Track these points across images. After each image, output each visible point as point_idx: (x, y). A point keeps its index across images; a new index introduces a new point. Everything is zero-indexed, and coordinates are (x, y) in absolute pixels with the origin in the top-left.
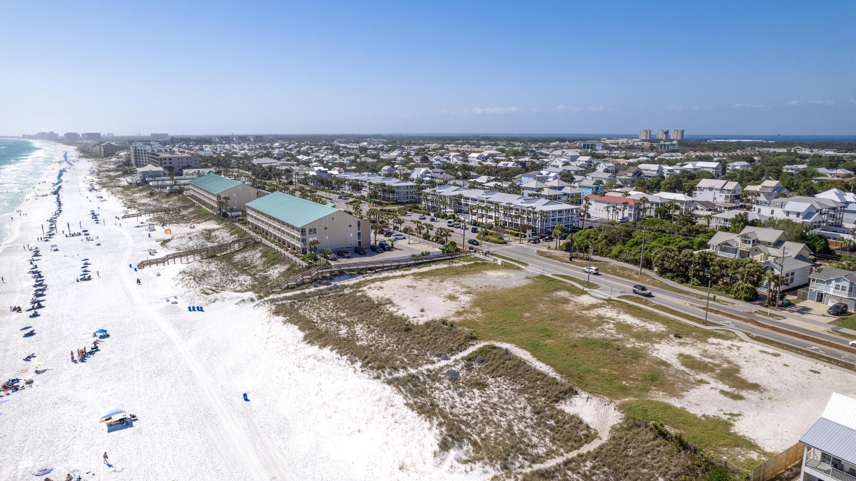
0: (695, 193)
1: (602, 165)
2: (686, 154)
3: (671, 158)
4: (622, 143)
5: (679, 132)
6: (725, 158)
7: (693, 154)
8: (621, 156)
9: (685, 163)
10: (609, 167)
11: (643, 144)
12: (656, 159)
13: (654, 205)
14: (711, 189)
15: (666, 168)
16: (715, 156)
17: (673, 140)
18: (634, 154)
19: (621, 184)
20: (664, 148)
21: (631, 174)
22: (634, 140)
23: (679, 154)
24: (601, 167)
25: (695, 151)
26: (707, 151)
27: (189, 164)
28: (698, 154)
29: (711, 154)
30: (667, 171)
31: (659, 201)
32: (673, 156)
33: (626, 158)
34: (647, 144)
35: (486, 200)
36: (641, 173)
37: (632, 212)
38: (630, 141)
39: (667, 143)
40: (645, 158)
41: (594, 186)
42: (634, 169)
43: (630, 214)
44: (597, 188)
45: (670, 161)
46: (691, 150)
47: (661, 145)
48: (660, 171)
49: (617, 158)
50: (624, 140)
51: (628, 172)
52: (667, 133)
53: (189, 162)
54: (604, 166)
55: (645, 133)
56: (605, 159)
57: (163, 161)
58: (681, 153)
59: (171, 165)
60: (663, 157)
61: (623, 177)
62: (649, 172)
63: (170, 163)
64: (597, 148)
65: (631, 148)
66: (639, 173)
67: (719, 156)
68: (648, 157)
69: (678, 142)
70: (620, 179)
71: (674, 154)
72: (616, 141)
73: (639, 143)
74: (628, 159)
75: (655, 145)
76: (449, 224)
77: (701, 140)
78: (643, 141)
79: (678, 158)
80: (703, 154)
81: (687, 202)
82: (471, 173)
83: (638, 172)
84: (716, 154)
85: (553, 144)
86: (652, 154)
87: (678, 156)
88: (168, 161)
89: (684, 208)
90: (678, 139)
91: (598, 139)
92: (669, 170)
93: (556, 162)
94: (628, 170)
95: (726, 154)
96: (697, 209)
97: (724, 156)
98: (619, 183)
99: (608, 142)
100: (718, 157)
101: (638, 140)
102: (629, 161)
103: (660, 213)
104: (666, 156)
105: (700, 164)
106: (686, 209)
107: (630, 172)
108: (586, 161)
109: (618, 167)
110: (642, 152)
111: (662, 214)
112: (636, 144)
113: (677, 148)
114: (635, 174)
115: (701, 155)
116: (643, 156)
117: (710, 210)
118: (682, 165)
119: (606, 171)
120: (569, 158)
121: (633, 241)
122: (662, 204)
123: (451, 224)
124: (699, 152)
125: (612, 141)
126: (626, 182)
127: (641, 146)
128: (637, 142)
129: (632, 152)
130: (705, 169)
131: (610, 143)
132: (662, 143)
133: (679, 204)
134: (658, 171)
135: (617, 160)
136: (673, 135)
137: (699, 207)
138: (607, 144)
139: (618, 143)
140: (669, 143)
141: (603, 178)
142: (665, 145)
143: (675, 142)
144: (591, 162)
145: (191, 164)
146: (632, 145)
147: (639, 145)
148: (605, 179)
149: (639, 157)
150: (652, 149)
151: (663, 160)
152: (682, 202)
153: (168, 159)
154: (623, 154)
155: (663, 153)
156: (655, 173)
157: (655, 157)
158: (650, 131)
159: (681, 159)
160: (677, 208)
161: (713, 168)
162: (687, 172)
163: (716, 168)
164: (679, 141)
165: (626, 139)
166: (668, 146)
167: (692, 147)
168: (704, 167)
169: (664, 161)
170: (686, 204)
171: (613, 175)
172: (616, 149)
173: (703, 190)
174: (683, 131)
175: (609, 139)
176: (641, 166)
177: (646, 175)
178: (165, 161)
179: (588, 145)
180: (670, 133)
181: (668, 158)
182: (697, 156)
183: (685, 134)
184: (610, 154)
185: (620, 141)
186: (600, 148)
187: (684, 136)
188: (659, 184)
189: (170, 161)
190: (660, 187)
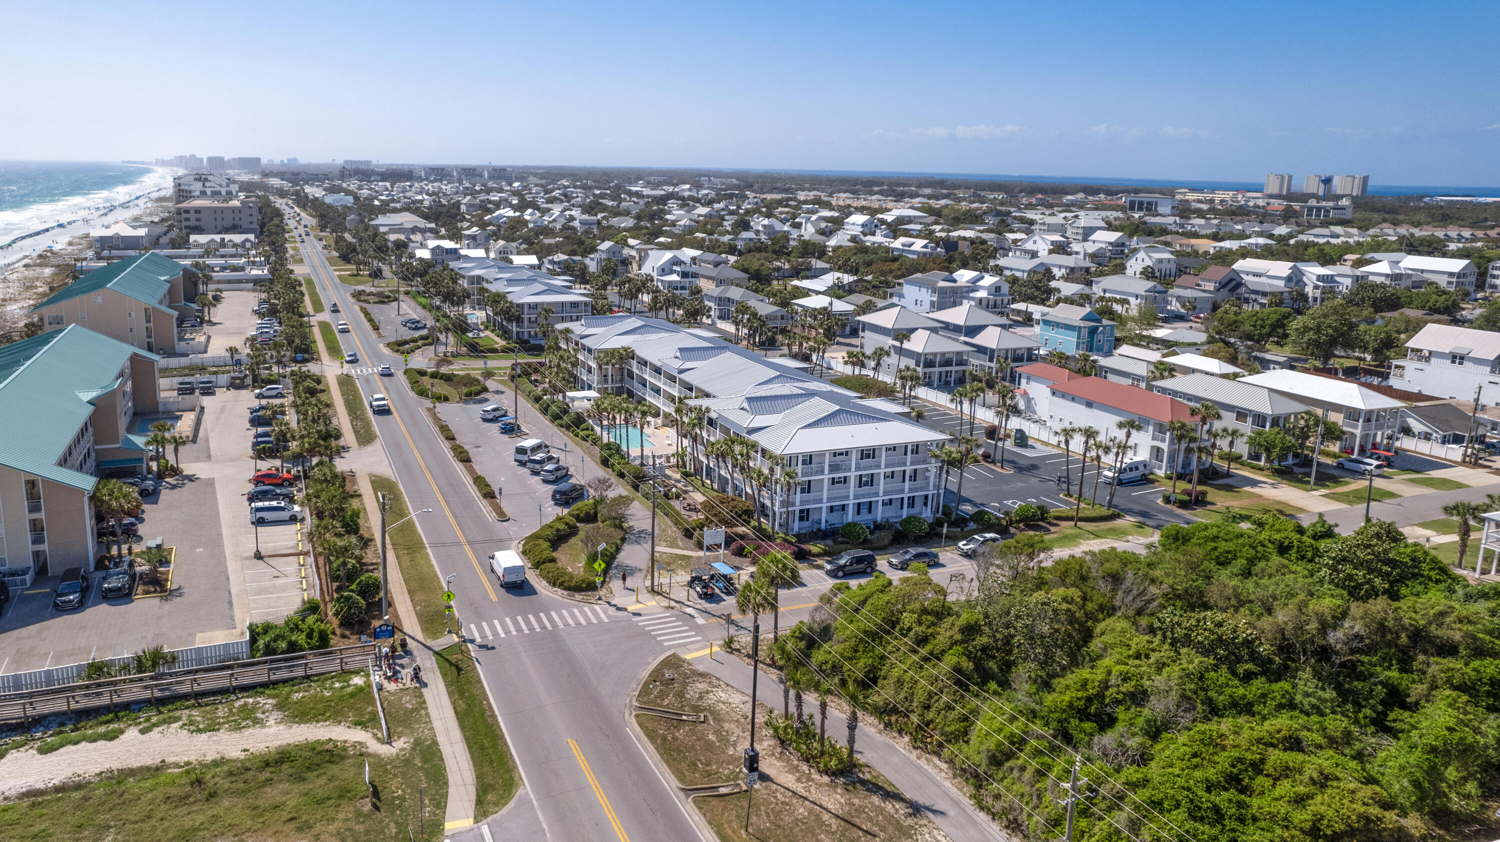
0: (1397, 367)
1: (1141, 255)
2: (1372, 232)
3: (1334, 241)
4: (1222, 201)
5: (1356, 181)
6: (1480, 244)
7: (1391, 234)
8: (1203, 232)
9: (1368, 256)
10: (1160, 261)
11: (1268, 204)
12: (1292, 242)
13: (1250, 420)
14: (1457, 358)
15: (1313, 271)
16: (1449, 239)
17: (1341, 197)
18: (1239, 227)
19: (1183, 311)
20: (1318, 215)
21: (1210, 286)
22: (1248, 194)
23: (1355, 231)
24: (1140, 260)
25: (1396, 223)
26: (1428, 224)
27: (237, 222)
28: (1403, 231)
29: (1440, 234)
30: (1314, 278)
31: (1265, 408)
32: (1338, 236)
33: (1216, 237)
34: (1278, 205)
35: (678, 376)
36: (1240, 284)
37: (1165, 446)
38: (1240, 196)
39: (1324, 204)
40: (1261, 241)
41: (1082, 324)
42: (1220, 272)
43: (1157, 452)
44: (1093, 331)
45: (1327, 249)
46: (1385, 221)
47: (1310, 209)
48: (1295, 278)
49: (1196, 235)
50: (1228, 196)
51: (1203, 280)
52: (1327, 181)
53: (237, 220)
54: (1147, 258)
55: (1278, 182)
56: (1163, 238)
57: (184, 216)
58: (1360, 228)
59: (197, 223)
60: (1311, 238)
61: (1189, 293)
62: (1263, 280)
63: (198, 220)
64: (1160, 210)
65: (1239, 212)
66: (1233, 283)
67: (1460, 238)
68: (1271, 236)
69: (1353, 202)
70: (1179, 298)
71: (1338, 229)
72: (1209, 196)
73: (1261, 203)
74: (1222, 239)
75: (1296, 206)
76: (520, 457)
77: (1410, 198)
78: (1271, 196)
79: (1351, 241)
80: (1417, 232)
81: (1370, 412)
82: (813, 261)
83: (1231, 280)
84: (1453, 234)
85: (1070, 197)
86: (1282, 230)
87: (1350, 235)
88: (192, 216)
89: (1358, 432)
90: (1354, 194)
91: (1168, 190)
92: (1320, 278)
93: (1035, 242)
94: (1203, 275)
95: (1480, 234)
96: (1407, 431)
97: (1474, 239)
98: (1175, 306)
99: (1191, 196)
100: (1459, 241)
101: (1258, 195)
102: (1222, 244)
103: (1268, 450)
104: (1317, 236)
105: (1412, 262)
106: (1365, 437)
107: (1209, 281)
108: (1110, 243)
109: (1186, 261)
110: (1261, 222)
111: (1274, 455)
112: (1251, 204)
113: (1348, 214)
114: (1224, 287)
115: (1412, 235)
116: (1260, 234)
117: (1458, 440)
118: (1358, 264)
119: (1148, 274)
120: (1081, 231)
121: (1084, 684)
122: (1275, 422)
123: (525, 458)
124: (1406, 226)
125: (1201, 196)
126: (1195, 308)
127: (1264, 207)
128: (1257, 200)
129: (1236, 223)
130: (1425, 275)
131: (1194, 201)
132: (1313, 202)
133: (1336, 418)
134: (1289, 279)
135: (1193, 241)
136: (1339, 185)
137: (1416, 425)
138: (1187, 201)
139: (1212, 201)
140: (1331, 204)
141: (1131, 294)
142: (1319, 209)
143: (1344, 202)
144: (1123, 245)
145: (239, 223)
146: (1241, 206)
147: (1258, 207)
148: (1137, 297)
149: (1249, 237)
150: (1287, 216)
151: (1307, 245)
152: (1352, 414)
153: (192, 212)
154: (1211, 226)
155: (1311, 226)
156: (1281, 283)
157: (1291, 236)
158: (1290, 178)
159: (1358, 243)
160: (1332, 433)
161: (1451, 274)
162: (1374, 286)
163: (1460, 275)
164: (1354, 199)
165: (1231, 193)
166: (1327, 211)
167: (1389, 213)
168: (1422, 271)
169: (1311, 250)
170: (1368, 420)
171: (1160, 288)
172: (1201, 214)
173: (1427, 359)
174: (1365, 179)
175: (1193, 190)
176: (1241, 265)
177: (1252, 287)
178: (187, 216)
179: (1141, 204)
180: (1336, 181)
181: (1322, 241)
182: (1402, 238)
183: (1370, 183)
184: (1182, 226)
185: (1218, 196)
186: (1168, 210)
187: (1369, 188)
188: (1283, 326)
189: (198, 216)
190: (1286, 336)
